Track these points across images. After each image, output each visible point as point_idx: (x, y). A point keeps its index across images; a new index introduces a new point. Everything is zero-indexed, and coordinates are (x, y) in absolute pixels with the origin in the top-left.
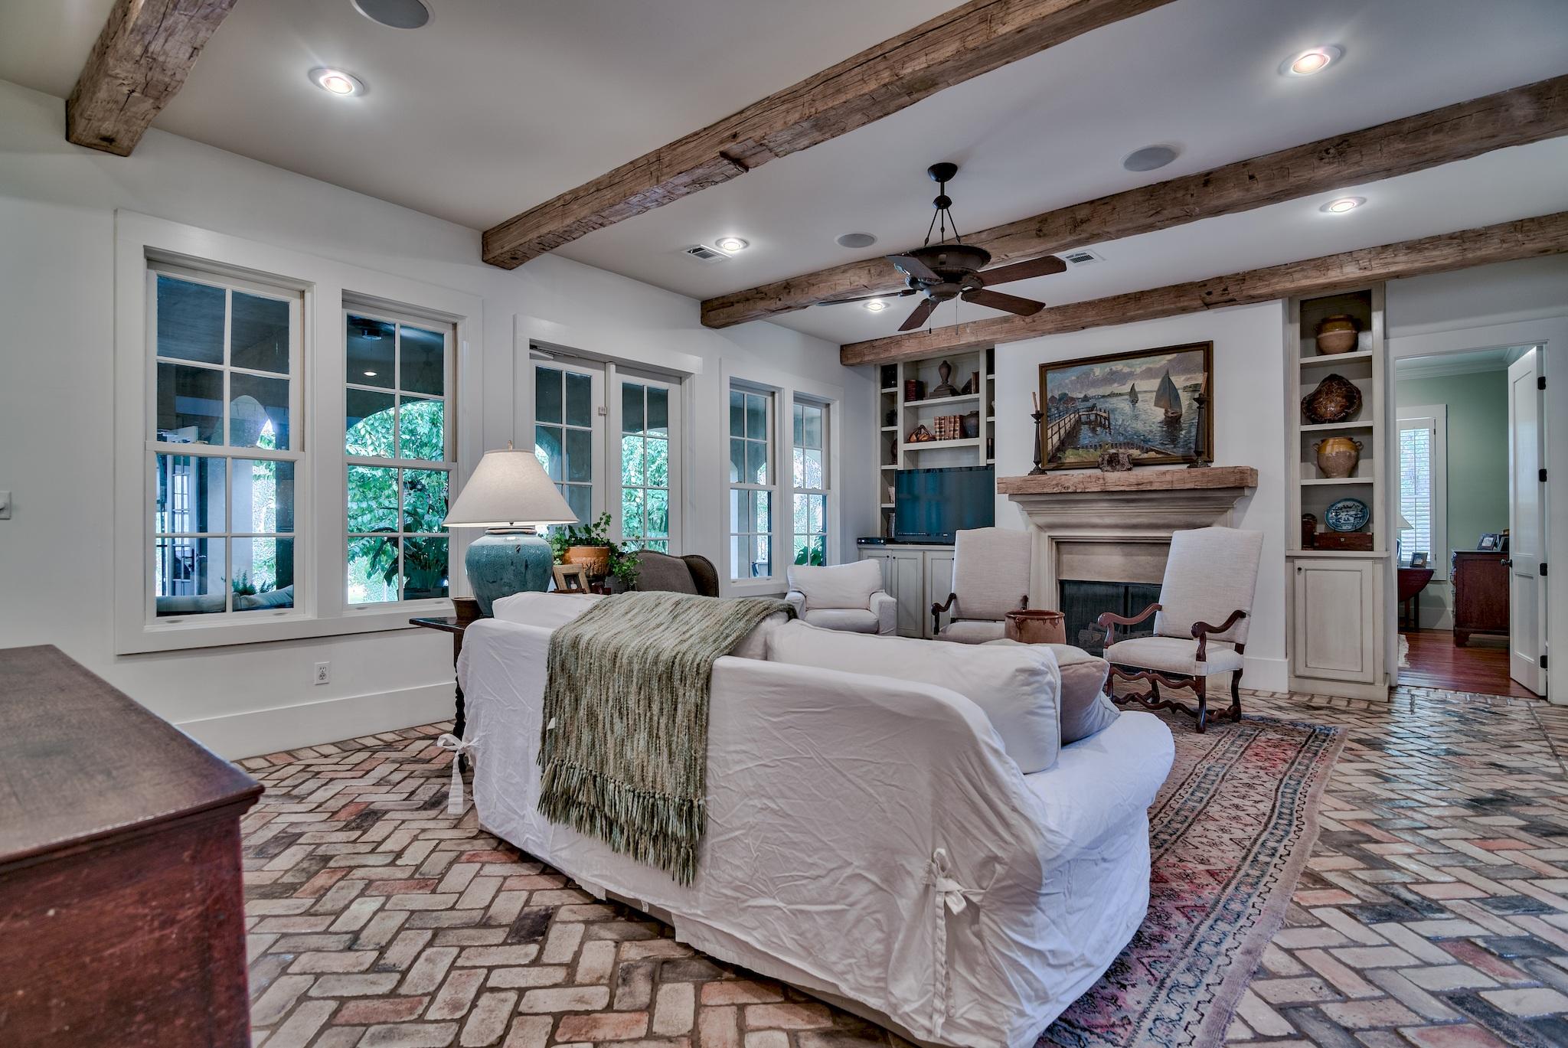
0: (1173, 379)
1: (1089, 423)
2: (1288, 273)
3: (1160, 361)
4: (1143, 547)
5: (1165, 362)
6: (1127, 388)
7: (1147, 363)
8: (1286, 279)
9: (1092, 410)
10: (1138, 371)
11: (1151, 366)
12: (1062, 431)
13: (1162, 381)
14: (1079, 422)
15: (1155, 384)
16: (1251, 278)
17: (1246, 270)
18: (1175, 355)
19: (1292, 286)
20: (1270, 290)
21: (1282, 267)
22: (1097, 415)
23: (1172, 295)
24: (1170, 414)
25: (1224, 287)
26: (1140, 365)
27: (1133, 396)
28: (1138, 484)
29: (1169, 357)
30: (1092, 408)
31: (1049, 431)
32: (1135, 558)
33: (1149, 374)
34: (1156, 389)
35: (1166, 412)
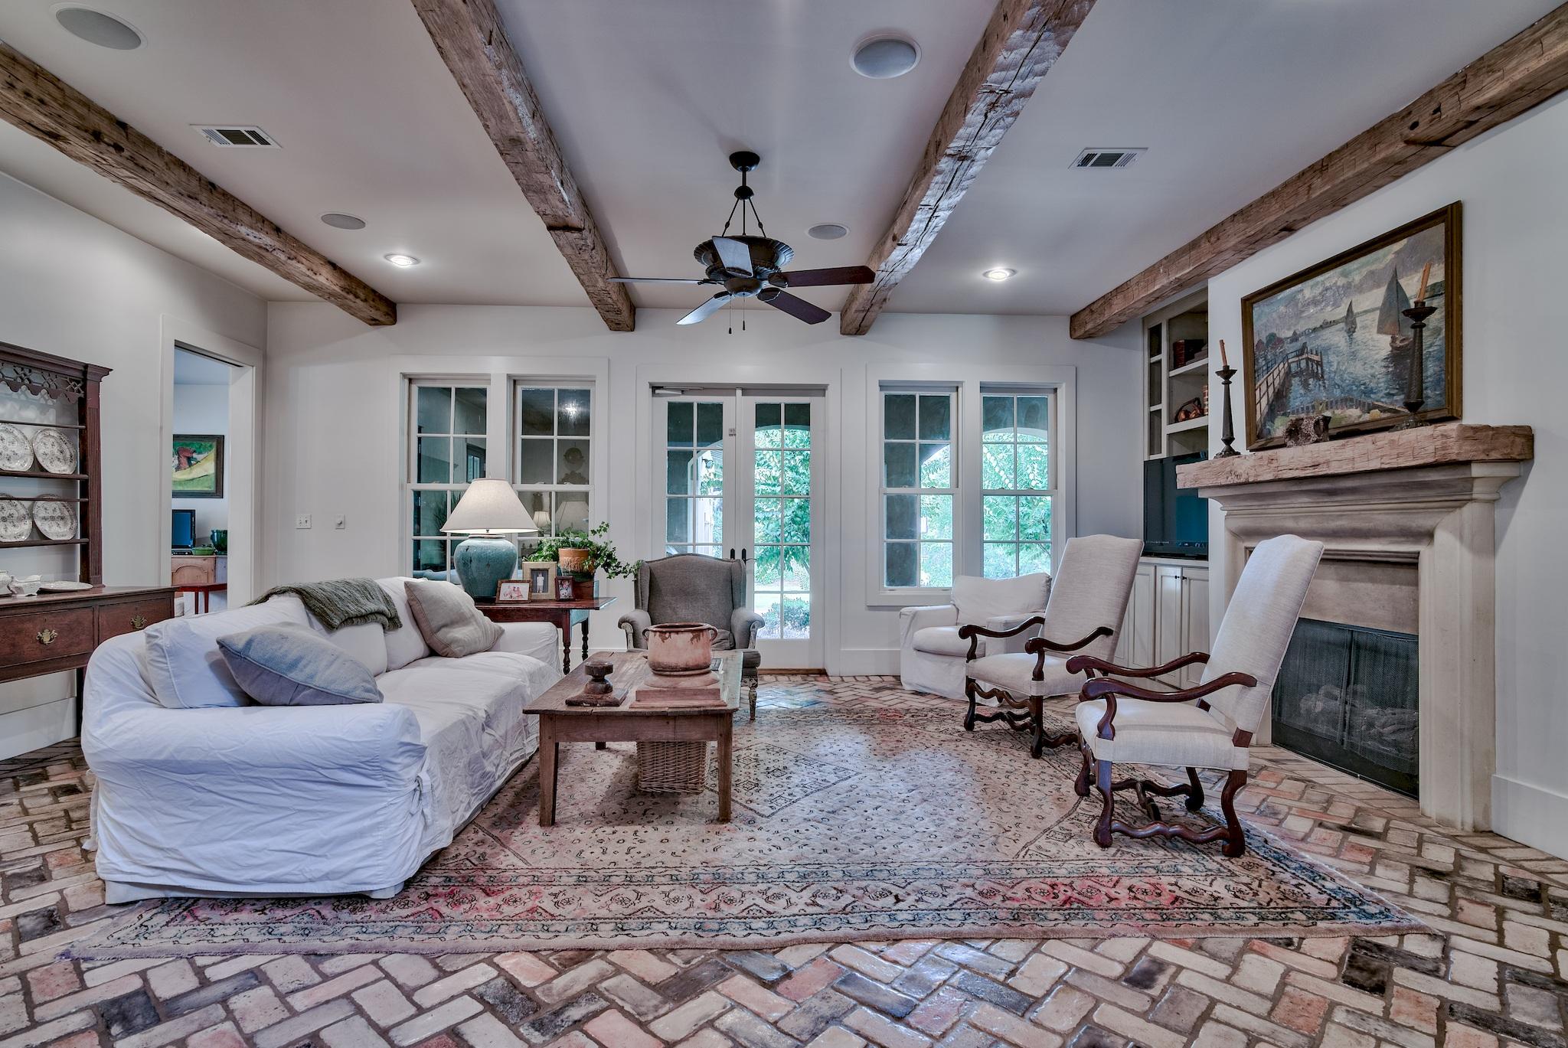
0: (1402, 282)
1: (1297, 374)
2: (1533, 42)
3: (1385, 256)
4: (1363, 568)
5: (1391, 257)
6: (1342, 312)
7: (1368, 264)
8: (1531, 53)
9: (1302, 354)
10: (1357, 278)
11: (1373, 267)
12: (1271, 390)
13: (1388, 288)
14: (1289, 374)
15: (1375, 297)
16: (1475, 75)
17: (1467, 63)
18: (1404, 241)
19: (1543, 62)
20: (1506, 85)
21: (1526, 34)
22: (1308, 359)
23: (1365, 147)
24: (1398, 344)
25: (1434, 106)
26: (1357, 269)
27: (1350, 321)
28: (1315, 466)
29: (1396, 247)
30: (1302, 351)
31: (1257, 392)
32: (1355, 585)
33: (1373, 280)
34: (1379, 304)
35: (1394, 339)
